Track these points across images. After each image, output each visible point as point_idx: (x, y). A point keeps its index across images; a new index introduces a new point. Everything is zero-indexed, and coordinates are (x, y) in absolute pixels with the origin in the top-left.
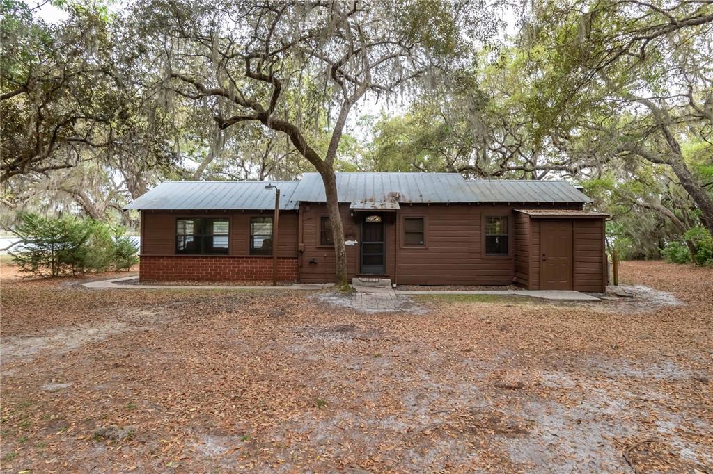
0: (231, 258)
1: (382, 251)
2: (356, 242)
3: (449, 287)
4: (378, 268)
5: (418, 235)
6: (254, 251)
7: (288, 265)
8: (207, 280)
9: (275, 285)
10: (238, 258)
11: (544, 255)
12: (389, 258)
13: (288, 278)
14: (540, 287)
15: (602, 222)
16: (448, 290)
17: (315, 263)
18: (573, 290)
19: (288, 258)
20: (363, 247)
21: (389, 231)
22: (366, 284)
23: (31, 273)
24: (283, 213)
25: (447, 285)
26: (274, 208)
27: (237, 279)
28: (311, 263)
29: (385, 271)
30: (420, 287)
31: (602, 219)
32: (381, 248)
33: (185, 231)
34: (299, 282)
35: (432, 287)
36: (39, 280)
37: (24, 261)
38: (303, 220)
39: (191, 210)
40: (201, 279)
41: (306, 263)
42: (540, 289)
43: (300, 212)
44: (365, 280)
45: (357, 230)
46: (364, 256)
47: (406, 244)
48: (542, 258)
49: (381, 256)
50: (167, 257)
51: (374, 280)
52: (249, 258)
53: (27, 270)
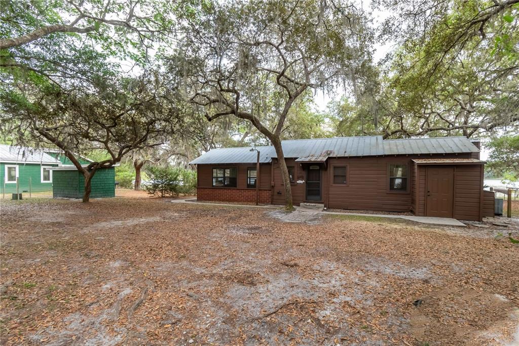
0: (237, 189)
1: (319, 187)
2: (304, 181)
3: (362, 211)
4: (317, 198)
5: (341, 177)
6: (249, 186)
7: (266, 194)
8: (227, 201)
9: (257, 205)
10: (241, 189)
11: (429, 192)
12: (323, 191)
13: (266, 202)
14: (425, 214)
15: (481, 168)
16: (361, 213)
17: (281, 193)
18: (453, 218)
19: (267, 190)
20: (307, 184)
21: (324, 175)
22: (308, 207)
23: (153, 195)
24: (262, 165)
25: (362, 210)
26: (256, 162)
27: (241, 201)
28: (278, 193)
29: (321, 199)
30: (342, 211)
31: (481, 165)
32: (318, 185)
33: (217, 175)
34: (272, 204)
35: (351, 211)
36: (156, 198)
37: (150, 189)
38: (274, 169)
39: (218, 164)
40: (224, 200)
41: (276, 193)
42: (424, 216)
43: (272, 164)
44: (308, 204)
45: (304, 174)
46: (308, 190)
47: (334, 183)
48: (428, 194)
49: (319, 190)
50: (209, 188)
51: (313, 204)
52: (246, 190)
53: (151, 193)
